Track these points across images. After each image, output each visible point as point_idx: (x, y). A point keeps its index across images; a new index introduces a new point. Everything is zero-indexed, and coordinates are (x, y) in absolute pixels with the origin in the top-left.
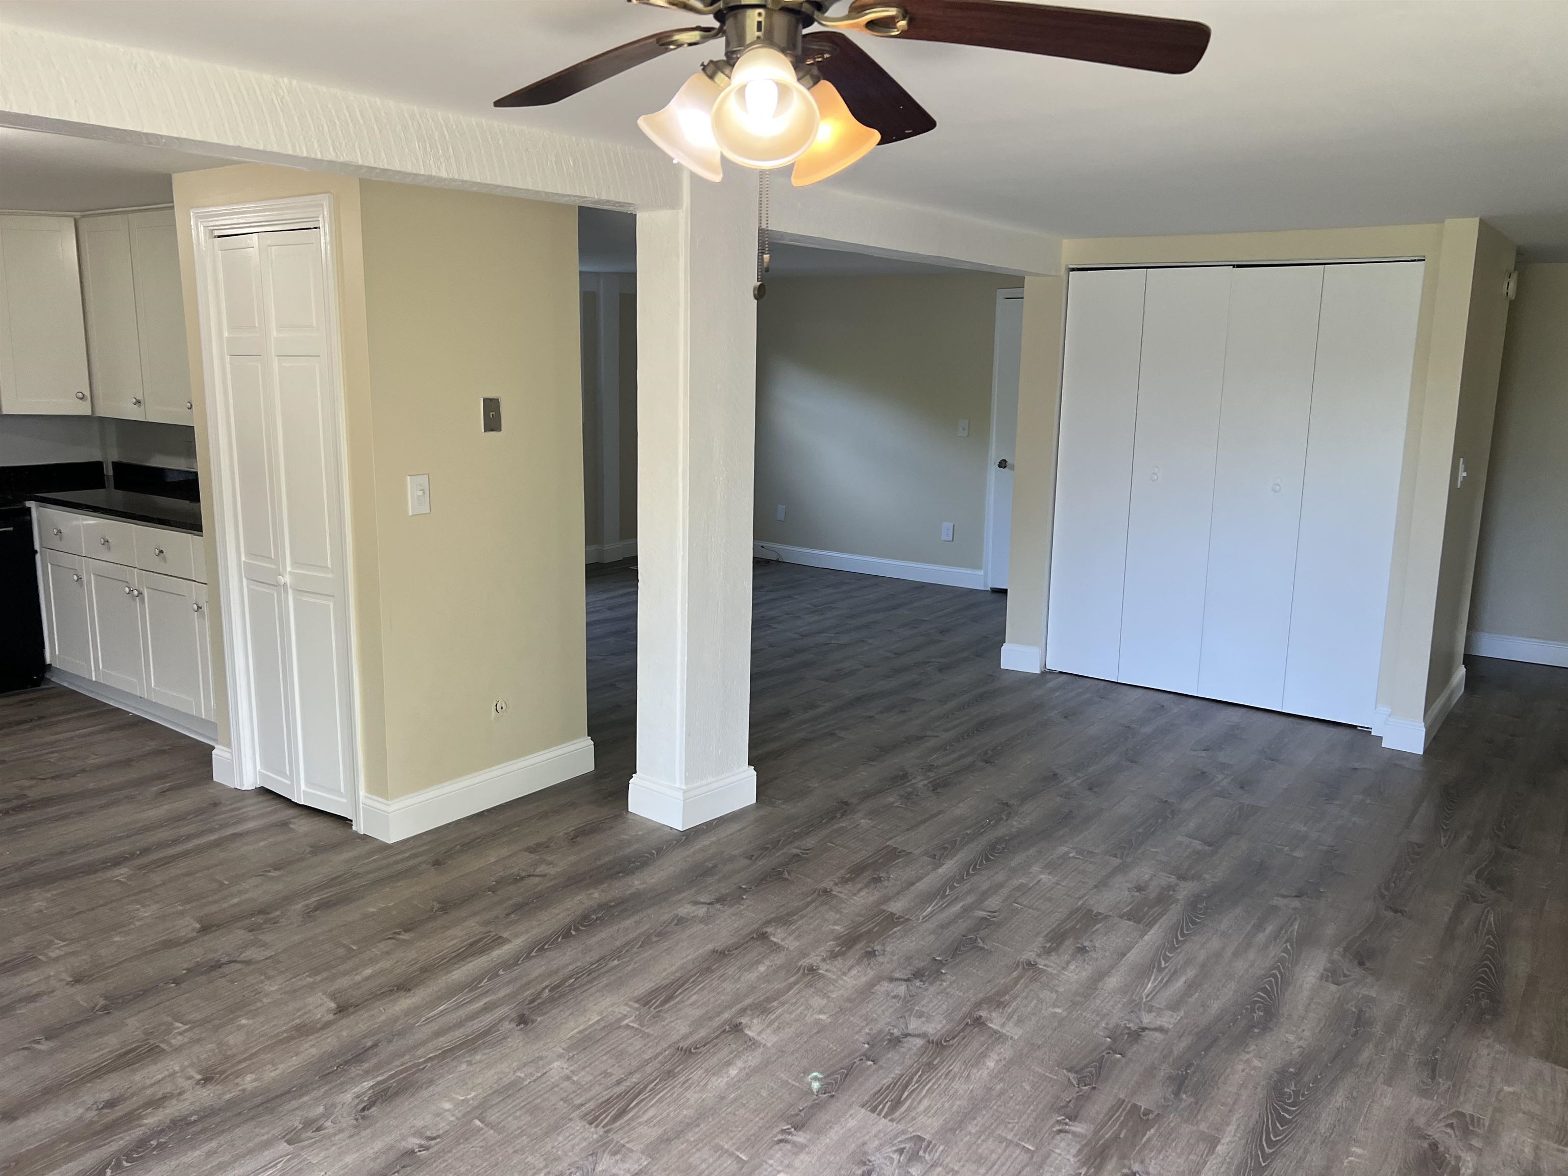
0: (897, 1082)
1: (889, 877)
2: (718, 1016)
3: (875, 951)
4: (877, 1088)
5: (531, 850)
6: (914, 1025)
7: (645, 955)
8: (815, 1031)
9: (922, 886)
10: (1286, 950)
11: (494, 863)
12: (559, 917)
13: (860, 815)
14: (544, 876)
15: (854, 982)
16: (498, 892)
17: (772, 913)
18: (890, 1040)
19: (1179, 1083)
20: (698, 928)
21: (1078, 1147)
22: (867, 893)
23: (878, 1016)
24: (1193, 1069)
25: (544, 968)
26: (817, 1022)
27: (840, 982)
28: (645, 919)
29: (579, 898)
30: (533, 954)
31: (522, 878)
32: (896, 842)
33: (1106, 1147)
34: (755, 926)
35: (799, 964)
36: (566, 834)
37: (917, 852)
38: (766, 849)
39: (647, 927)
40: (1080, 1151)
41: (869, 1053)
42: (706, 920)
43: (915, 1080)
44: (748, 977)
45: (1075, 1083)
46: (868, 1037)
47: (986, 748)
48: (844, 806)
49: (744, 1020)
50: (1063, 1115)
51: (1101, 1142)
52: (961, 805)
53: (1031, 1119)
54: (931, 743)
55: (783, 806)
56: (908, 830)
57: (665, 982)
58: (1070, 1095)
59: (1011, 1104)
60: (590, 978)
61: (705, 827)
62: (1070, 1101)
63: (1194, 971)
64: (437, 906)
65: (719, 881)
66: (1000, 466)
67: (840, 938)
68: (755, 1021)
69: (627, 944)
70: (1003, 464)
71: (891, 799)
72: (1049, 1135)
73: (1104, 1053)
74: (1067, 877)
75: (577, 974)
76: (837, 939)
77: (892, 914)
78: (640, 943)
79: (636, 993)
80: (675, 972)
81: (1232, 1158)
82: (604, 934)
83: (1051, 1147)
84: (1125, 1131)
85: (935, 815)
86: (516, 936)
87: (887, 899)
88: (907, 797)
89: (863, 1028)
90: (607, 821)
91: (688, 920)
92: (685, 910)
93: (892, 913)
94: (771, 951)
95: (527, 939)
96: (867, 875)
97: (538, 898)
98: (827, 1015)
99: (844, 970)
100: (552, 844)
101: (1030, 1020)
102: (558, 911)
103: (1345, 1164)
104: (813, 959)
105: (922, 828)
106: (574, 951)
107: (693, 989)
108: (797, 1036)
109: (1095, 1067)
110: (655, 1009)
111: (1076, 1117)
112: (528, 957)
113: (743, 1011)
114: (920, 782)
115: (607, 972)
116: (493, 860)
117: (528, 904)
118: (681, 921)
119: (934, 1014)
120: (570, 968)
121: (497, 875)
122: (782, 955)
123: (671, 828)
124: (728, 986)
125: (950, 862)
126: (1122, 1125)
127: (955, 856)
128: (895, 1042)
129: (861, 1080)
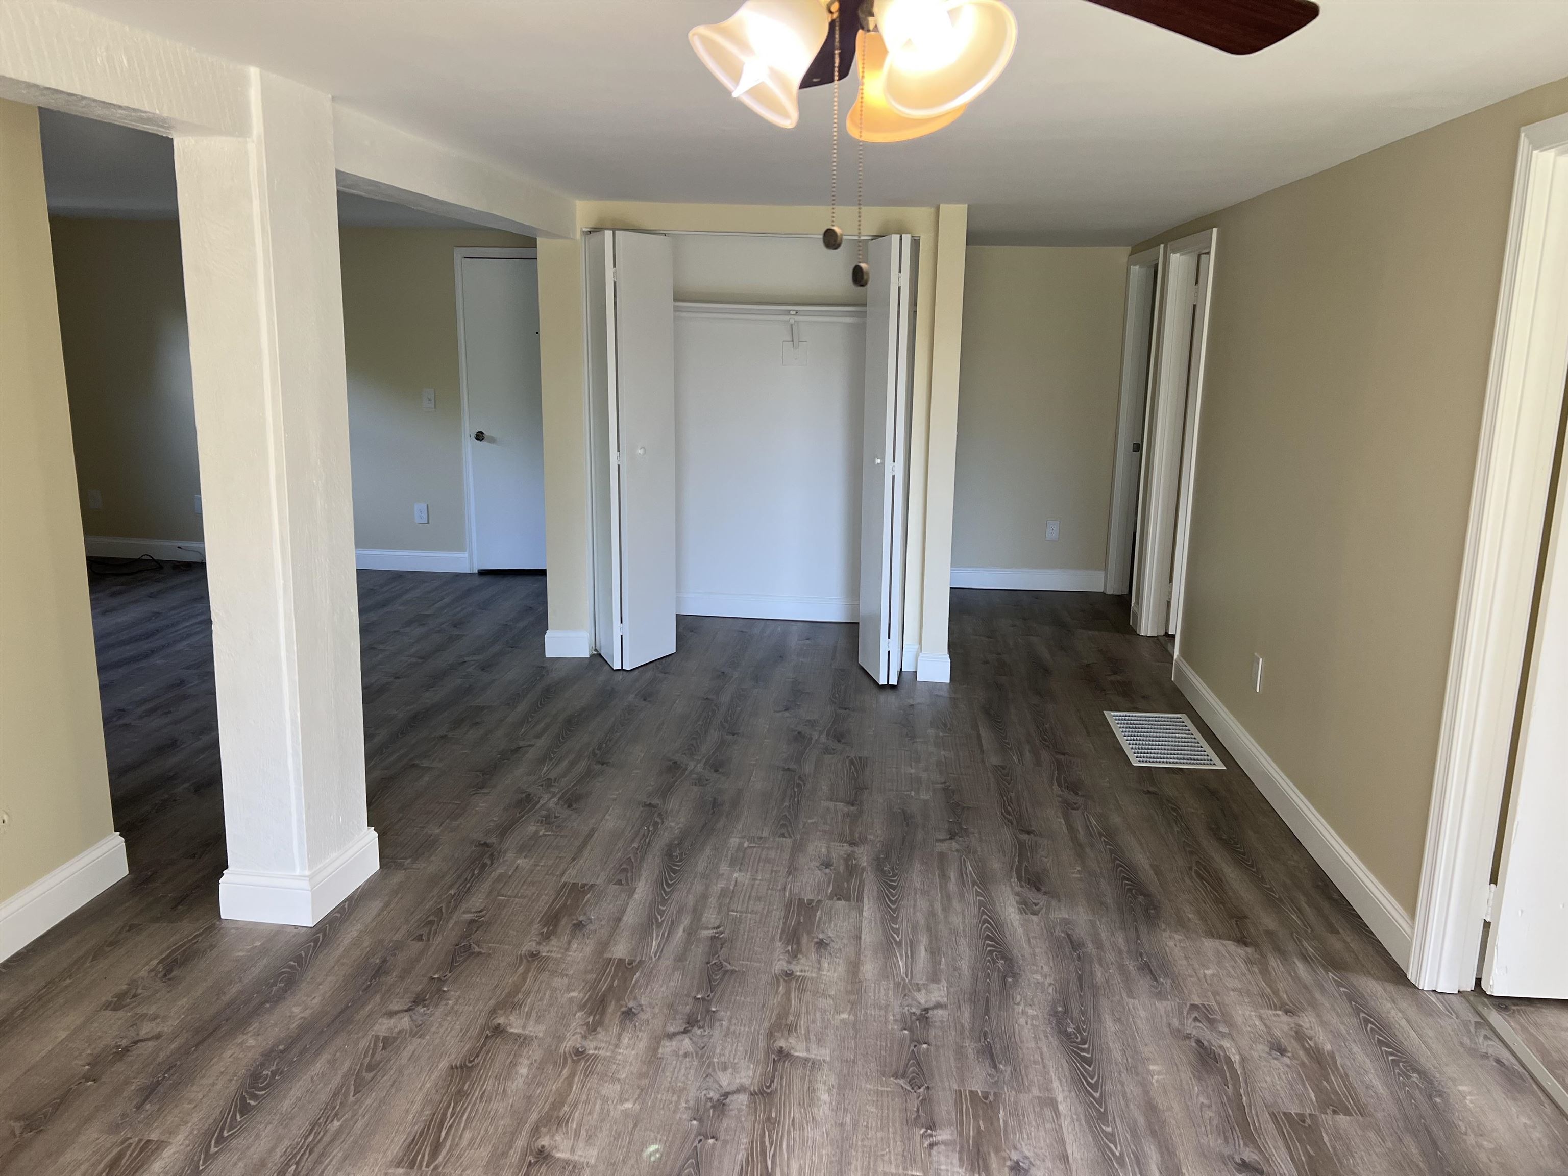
0: (752, 1153)
1: (590, 919)
2: (511, 1147)
3: (631, 1009)
4: (738, 1168)
5: (117, 1004)
6: (725, 1080)
7: (369, 1102)
8: (631, 1126)
9: (631, 918)
10: (978, 894)
11: (68, 1038)
12: (219, 1087)
13: (510, 855)
14: (158, 1037)
15: (633, 1052)
16: (103, 1079)
17: (490, 999)
18: (713, 1107)
19: (988, 1053)
20: (414, 1045)
21: (957, 1155)
22: (579, 944)
23: (684, 1082)
24: (990, 1036)
25: (241, 1164)
26: (626, 1114)
27: (619, 1057)
28: (338, 1054)
29: (229, 1053)
30: (213, 1150)
31: (127, 1050)
32: (571, 876)
33: (978, 1146)
34: (481, 1021)
35: (562, 1051)
36: (152, 971)
37: (599, 881)
38: (431, 923)
39: (347, 1065)
40: (961, 1159)
41: (703, 1130)
42: (418, 1031)
43: (767, 1143)
44: (514, 1087)
45: (909, 1088)
46: (690, 1111)
47: (591, 749)
48: (487, 849)
49: (545, 1141)
50: (923, 1127)
51: (971, 1142)
52: (607, 817)
53: (899, 1143)
54: (531, 754)
55: (415, 866)
56: (574, 859)
57: (418, 1128)
58: (913, 1104)
59: (871, 1134)
60: (315, 1155)
61: (339, 915)
62: (918, 1109)
63: (925, 936)
64: (17, 1126)
65: (402, 978)
66: (477, 439)
67: (585, 1005)
68: (557, 1138)
69: (335, 1095)
70: (480, 436)
71: (532, 828)
72: (925, 1153)
73: (912, 1048)
74: (757, 870)
75: (294, 1156)
76: (582, 1007)
77: (621, 961)
78: (352, 1087)
79: (390, 1155)
80: (422, 1110)
81: (1076, 1114)
82: (296, 1090)
83: (935, 1165)
84: (981, 1122)
85: (590, 835)
86: (172, 1133)
87: (604, 946)
88: (547, 820)
89: (678, 1103)
90: (200, 939)
91: (395, 1039)
92: (384, 1027)
93: (620, 959)
94: (520, 1046)
95: (191, 1133)
96: (565, 924)
97: (169, 1070)
98: (631, 1101)
99: (613, 1042)
100: (140, 991)
101: (827, 1035)
102: (211, 1081)
103: (1155, 1084)
104: (572, 1041)
105: (586, 853)
106: (270, 1127)
107: (459, 1123)
108: (616, 1139)
109: (913, 1065)
110: (428, 1166)
111: (934, 1125)
112: (209, 1157)
113: (536, 1131)
114: (549, 801)
115: (333, 1140)
116: (63, 1035)
117: (158, 1083)
118: (387, 1042)
119: (736, 1061)
120: (279, 1152)
121: (84, 1055)
122: (535, 1044)
123: (296, 927)
124: (499, 1106)
125: (640, 884)
126: (975, 1117)
127: (640, 876)
128: (720, 1105)
129: (716, 1163)
